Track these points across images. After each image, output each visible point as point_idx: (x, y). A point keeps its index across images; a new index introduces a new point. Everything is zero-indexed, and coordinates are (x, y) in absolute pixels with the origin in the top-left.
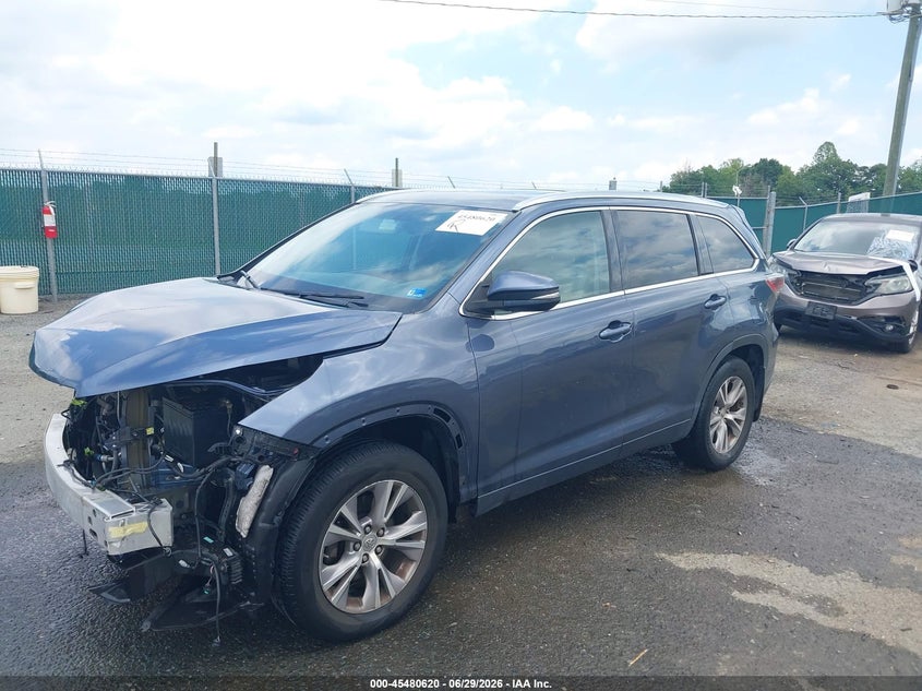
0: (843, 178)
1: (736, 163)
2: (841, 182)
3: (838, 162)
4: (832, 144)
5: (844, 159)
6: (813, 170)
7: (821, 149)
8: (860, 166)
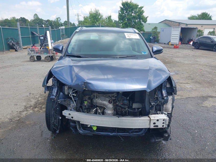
0: (41, 22)
1: (14, 18)
2: (41, 24)
3: (39, 19)
4: (36, 14)
5: (40, 18)
6: (34, 20)
7: (34, 15)
8: (44, 20)
